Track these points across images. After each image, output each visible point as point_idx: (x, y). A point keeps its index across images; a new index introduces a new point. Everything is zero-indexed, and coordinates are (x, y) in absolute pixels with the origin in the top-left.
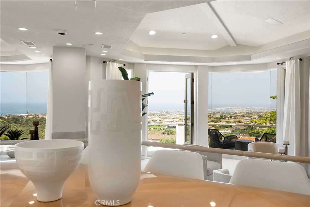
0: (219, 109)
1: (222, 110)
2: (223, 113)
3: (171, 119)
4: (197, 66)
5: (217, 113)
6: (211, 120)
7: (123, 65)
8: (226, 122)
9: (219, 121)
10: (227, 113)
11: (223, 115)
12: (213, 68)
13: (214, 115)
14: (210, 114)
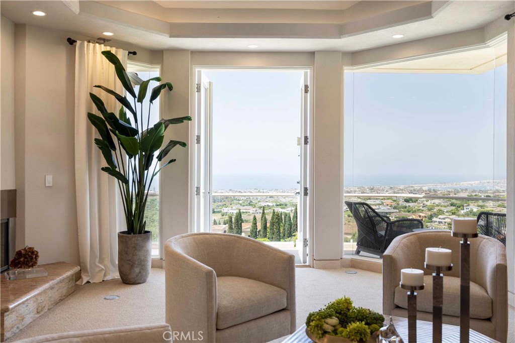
0: (465, 184)
1: (472, 185)
2: (474, 191)
3: (379, 201)
4: (312, 54)
5: (462, 190)
6: (450, 202)
7: (130, 53)
8: (479, 206)
9: (465, 205)
10: (480, 191)
11: (474, 194)
12: (356, 57)
13: (455, 194)
14: (450, 192)
